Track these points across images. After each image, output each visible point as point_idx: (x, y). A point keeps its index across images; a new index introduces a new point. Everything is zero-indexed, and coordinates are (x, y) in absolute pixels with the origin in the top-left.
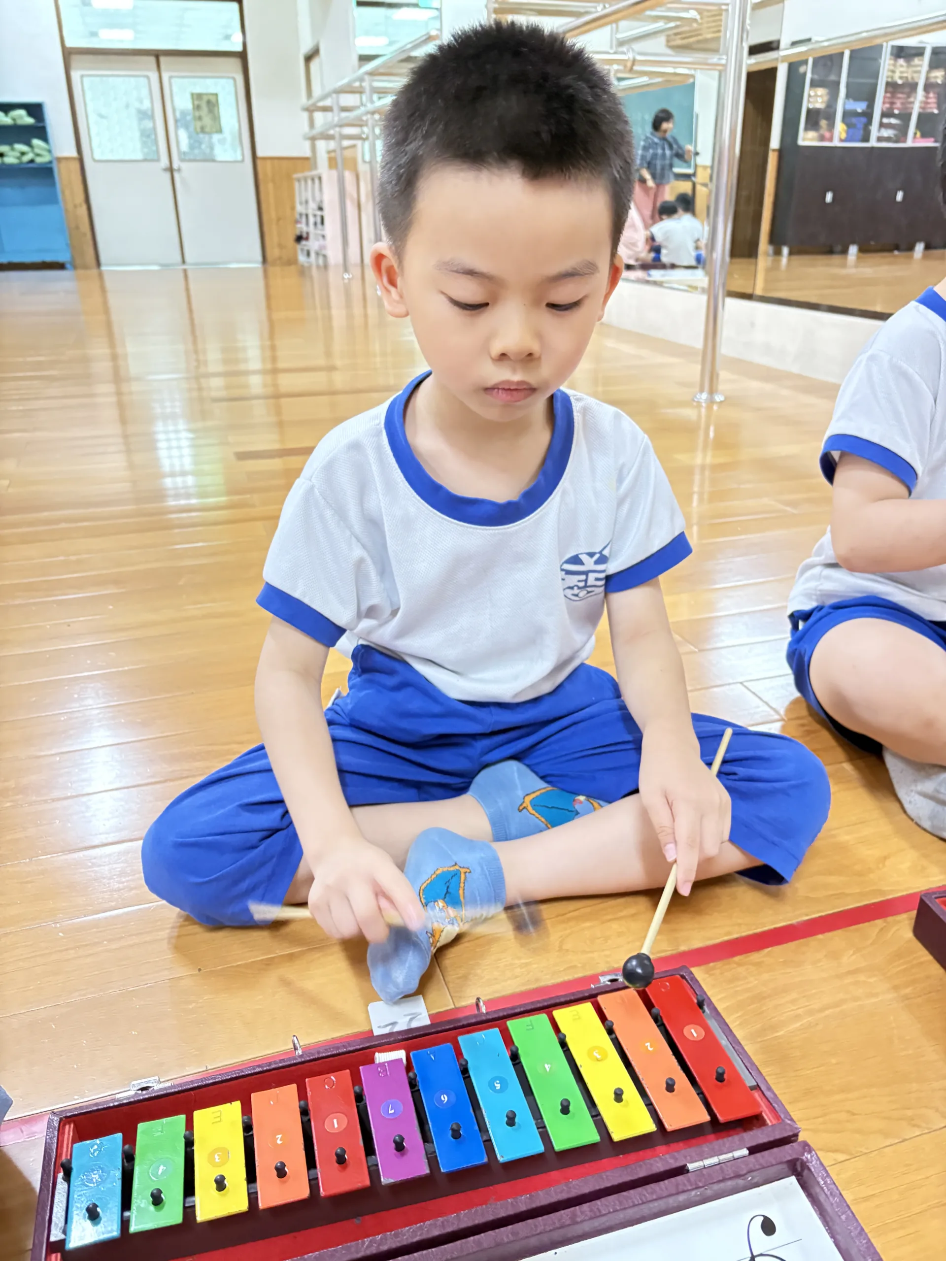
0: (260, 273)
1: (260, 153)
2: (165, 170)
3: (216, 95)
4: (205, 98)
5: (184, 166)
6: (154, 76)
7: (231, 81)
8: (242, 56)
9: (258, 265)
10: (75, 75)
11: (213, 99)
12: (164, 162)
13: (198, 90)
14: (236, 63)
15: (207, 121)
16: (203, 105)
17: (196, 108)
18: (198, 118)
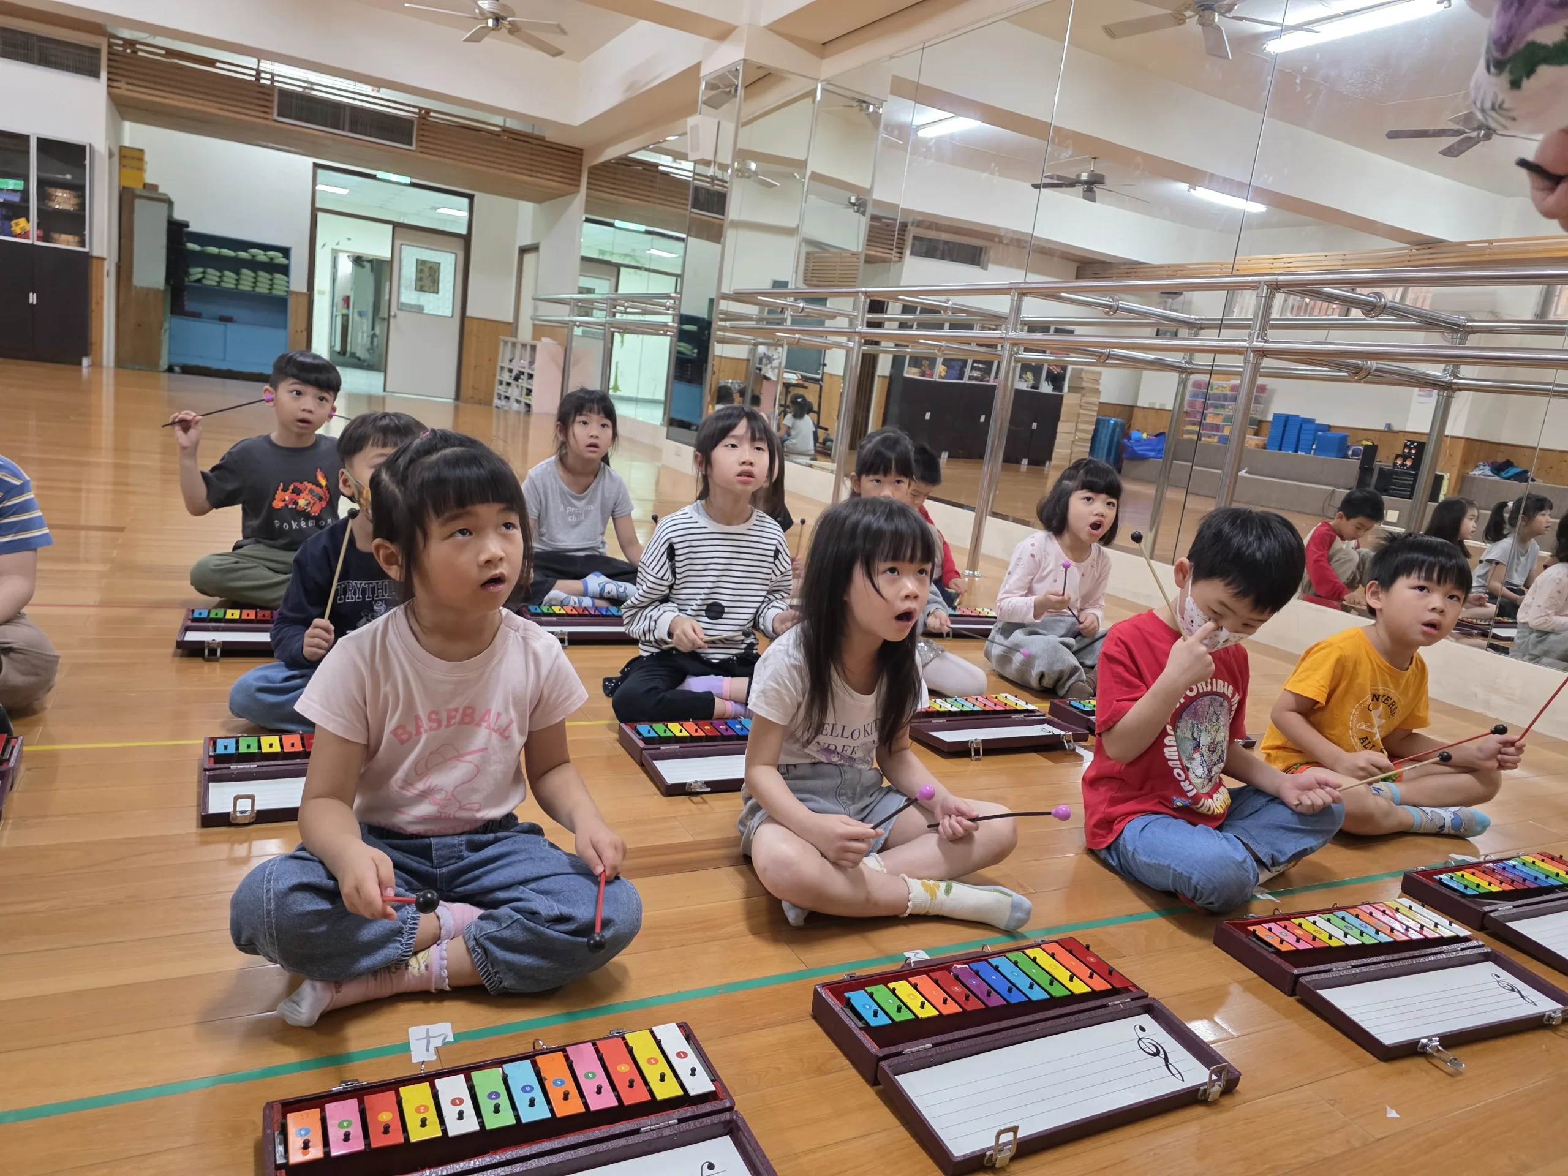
0: (451, 409)
1: (469, 313)
3: (439, 264)
4: (428, 265)
5: (400, 314)
7: (454, 256)
8: (467, 239)
9: (450, 403)
11: (436, 267)
13: (424, 258)
14: (461, 243)
15: (427, 282)
16: (426, 270)
17: (419, 271)
18: (419, 279)
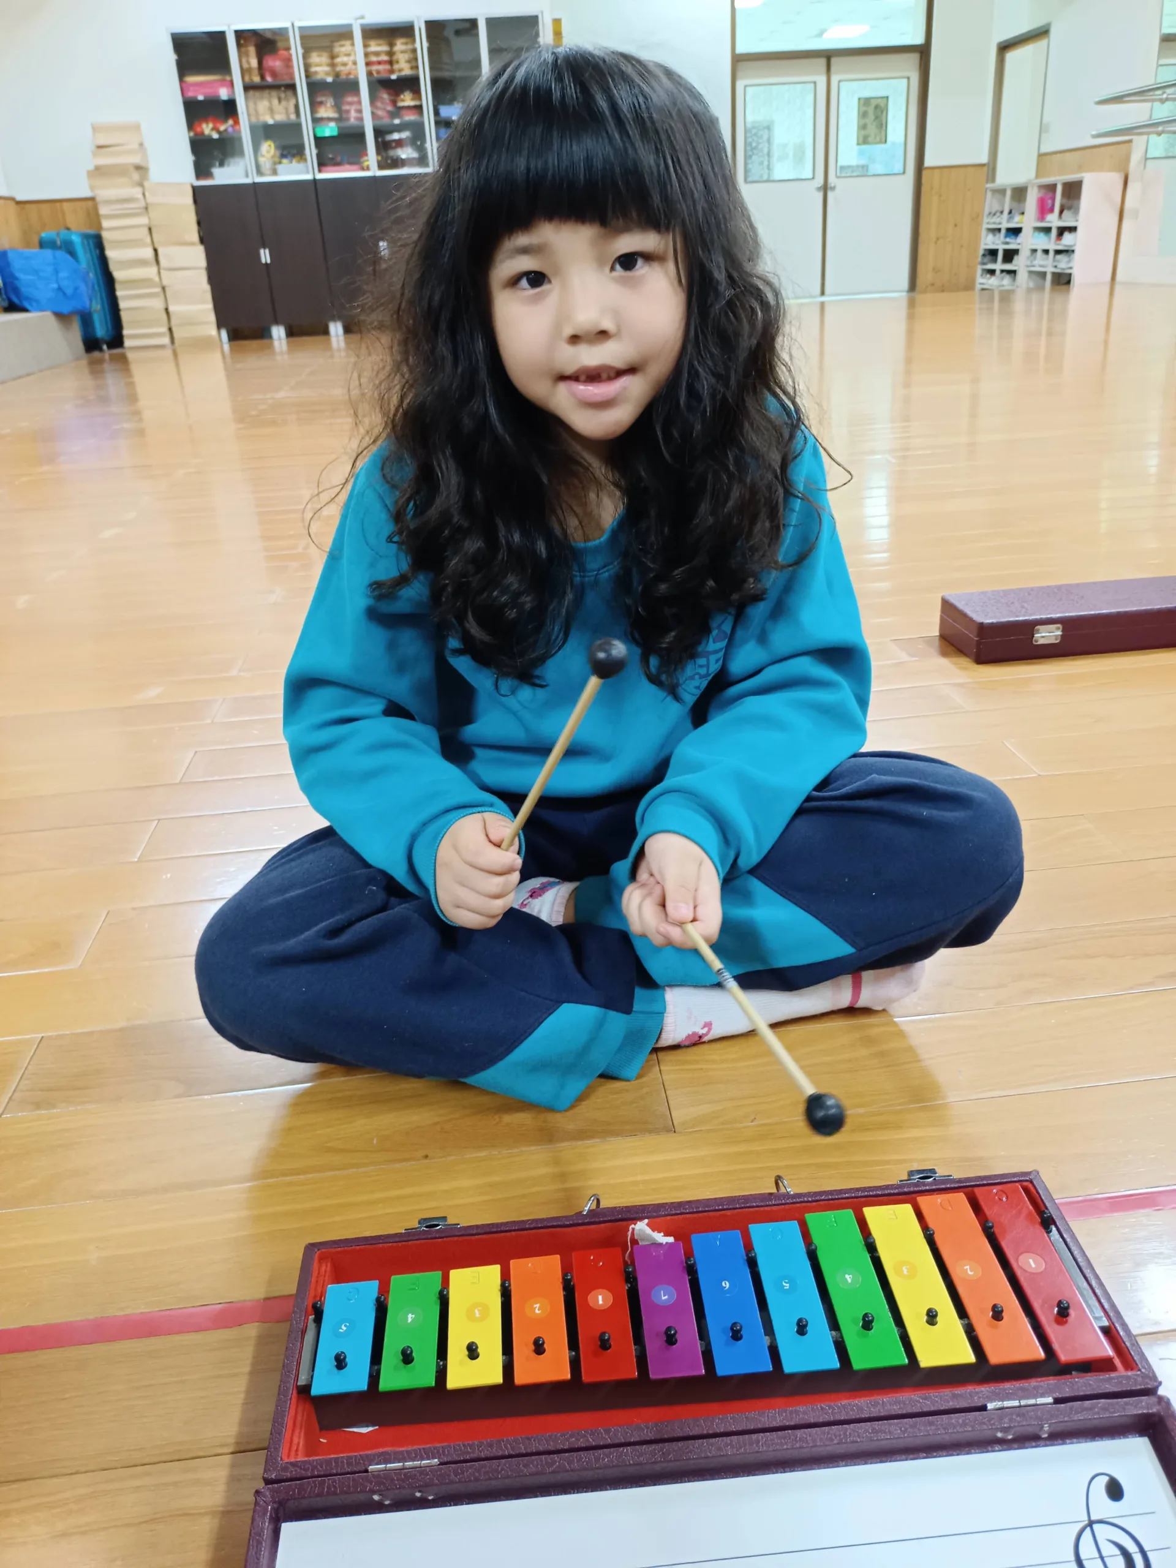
0: (904, 303)
1: (928, 163)
2: (819, 189)
3: (885, 98)
4: (874, 103)
5: (841, 183)
6: (822, 80)
7: (905, 81)
8: (923, 52)
9: (903, 296)
10: (740, 84)
11: (882, 103)
12: (819, 181)
13: (867, 94)
14: (914, 58)
15: (872, 129)
16: (871, 110)
17: (863, 115)
18: (863, 127)
